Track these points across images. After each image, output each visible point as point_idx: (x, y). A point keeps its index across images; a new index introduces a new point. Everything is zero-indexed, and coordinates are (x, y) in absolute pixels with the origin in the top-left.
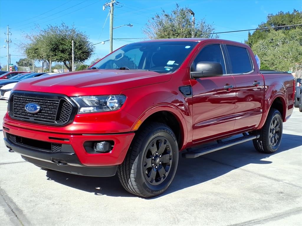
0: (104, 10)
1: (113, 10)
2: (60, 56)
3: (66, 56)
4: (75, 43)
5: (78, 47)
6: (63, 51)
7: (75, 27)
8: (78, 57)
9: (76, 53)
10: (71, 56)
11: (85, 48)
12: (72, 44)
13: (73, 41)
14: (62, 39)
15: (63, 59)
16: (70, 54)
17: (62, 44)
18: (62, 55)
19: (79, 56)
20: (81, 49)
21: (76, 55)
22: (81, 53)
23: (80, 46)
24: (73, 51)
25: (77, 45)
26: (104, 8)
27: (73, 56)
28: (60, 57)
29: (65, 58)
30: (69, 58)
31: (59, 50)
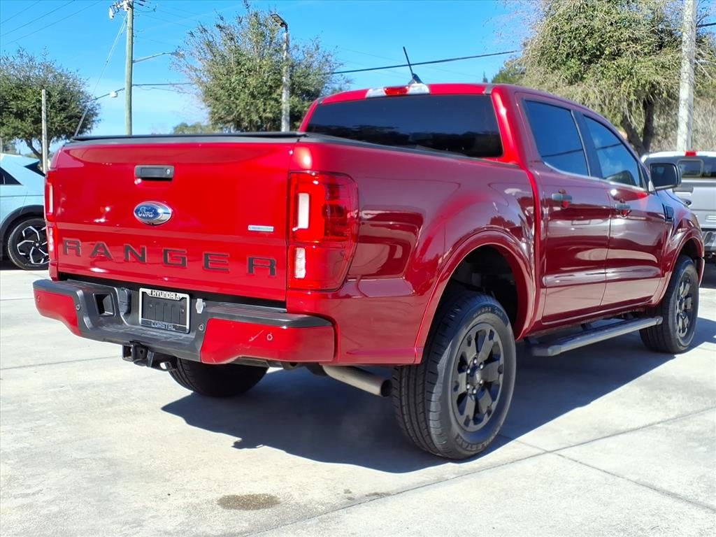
0: (111, 17)
1: (133, 18)
2: (13, 125)
3: (27, 125)
4: (49, 95)
5: (58, 105)
6: (20, 115)
7: (49, 58)
8: (56, 129)
9: (53, 119)
10: (39, 125)
11: (74, 108)
12: (41, 97)
13: (43, 92)
14: (18, 87)
15: (19, 134)
16: (38, 121)
17: (16, 98)
18: (18, 123)
19: (59, 126)
20: (64, 109)
21: (51, 123)
22: (65, 118)
23: (61, 103)
24: (44, 115)
25: (53, 100)
26: (111, 13)
27: (44, 126)
28: (12, 128)
29: (25, 132)
30: (36, 131)
31: (11, 112)
